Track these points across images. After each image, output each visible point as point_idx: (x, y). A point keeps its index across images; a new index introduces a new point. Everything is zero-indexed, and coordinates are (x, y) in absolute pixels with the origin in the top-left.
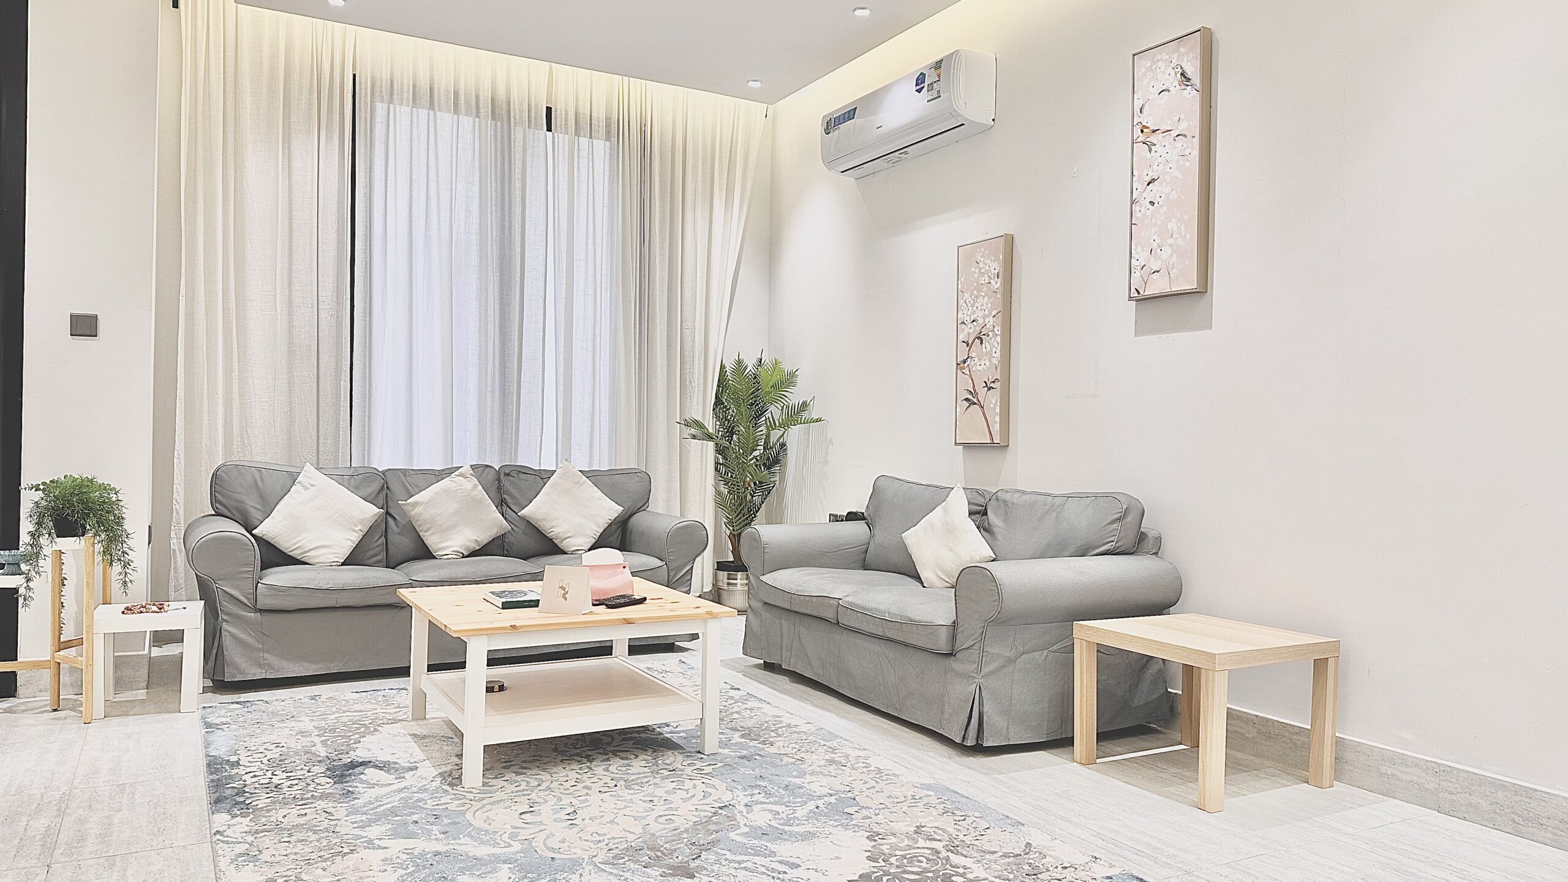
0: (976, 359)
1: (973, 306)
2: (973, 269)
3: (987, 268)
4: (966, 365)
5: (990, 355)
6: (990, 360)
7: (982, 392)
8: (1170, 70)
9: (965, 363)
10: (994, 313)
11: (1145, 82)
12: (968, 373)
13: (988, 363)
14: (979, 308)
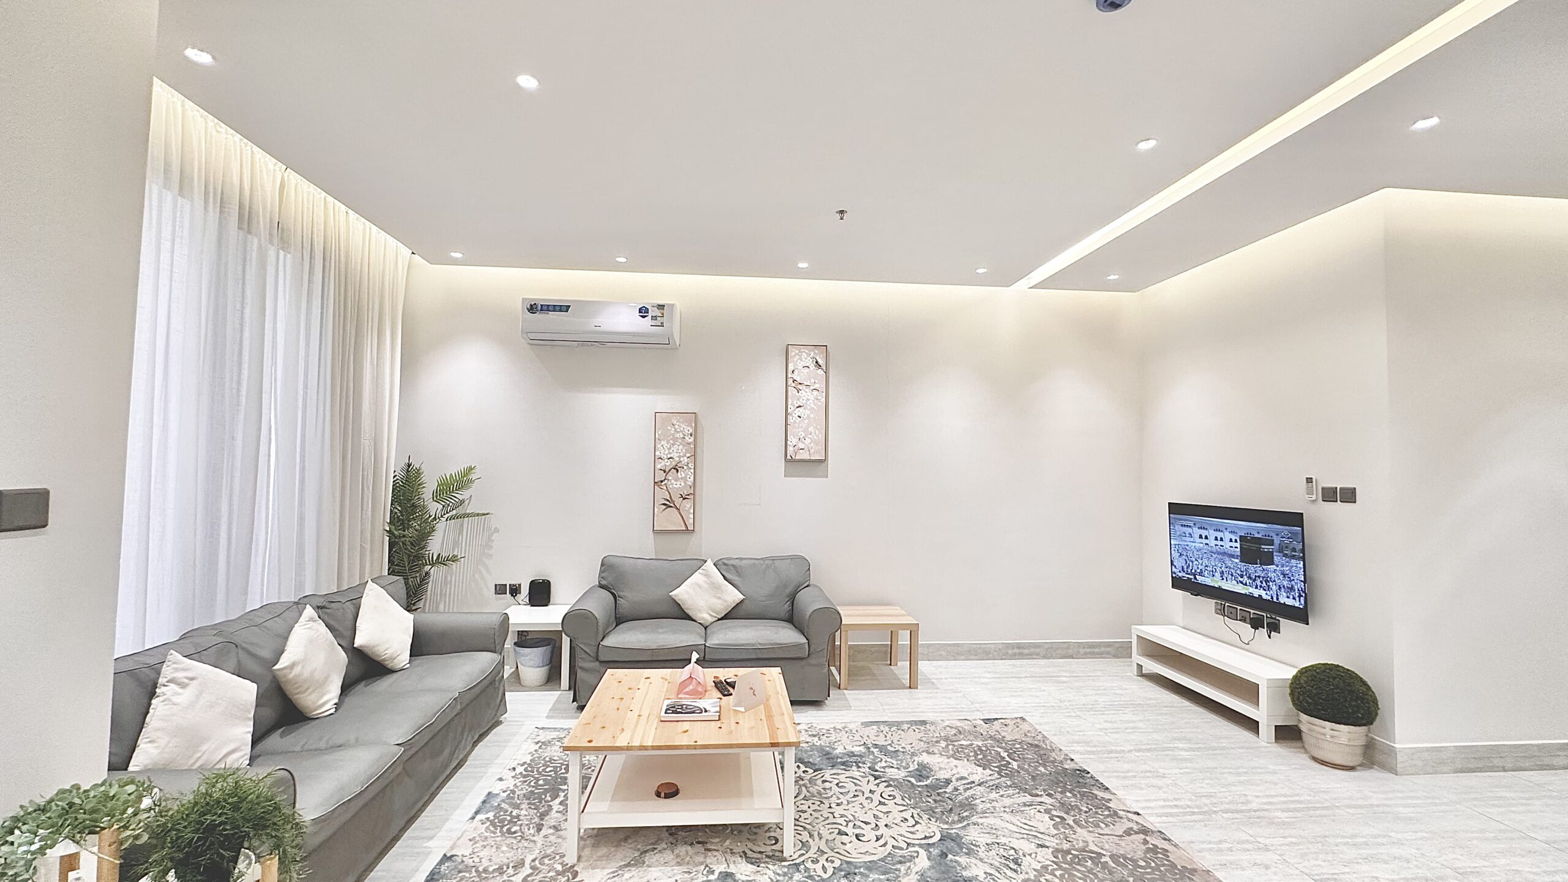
0: (673, 481)
1: (669, 449)
2: (669, 428)
3: (682, 429)
4: (663, 483)
5: (685, 479)
6: (685, 482)
7: (678, 501)
8: (809, 358)
9: (662, 482)
10: (688, 455)
11: (795, 359)
12: (665, 488)
13: (683, 484)
14: (675, 451)
